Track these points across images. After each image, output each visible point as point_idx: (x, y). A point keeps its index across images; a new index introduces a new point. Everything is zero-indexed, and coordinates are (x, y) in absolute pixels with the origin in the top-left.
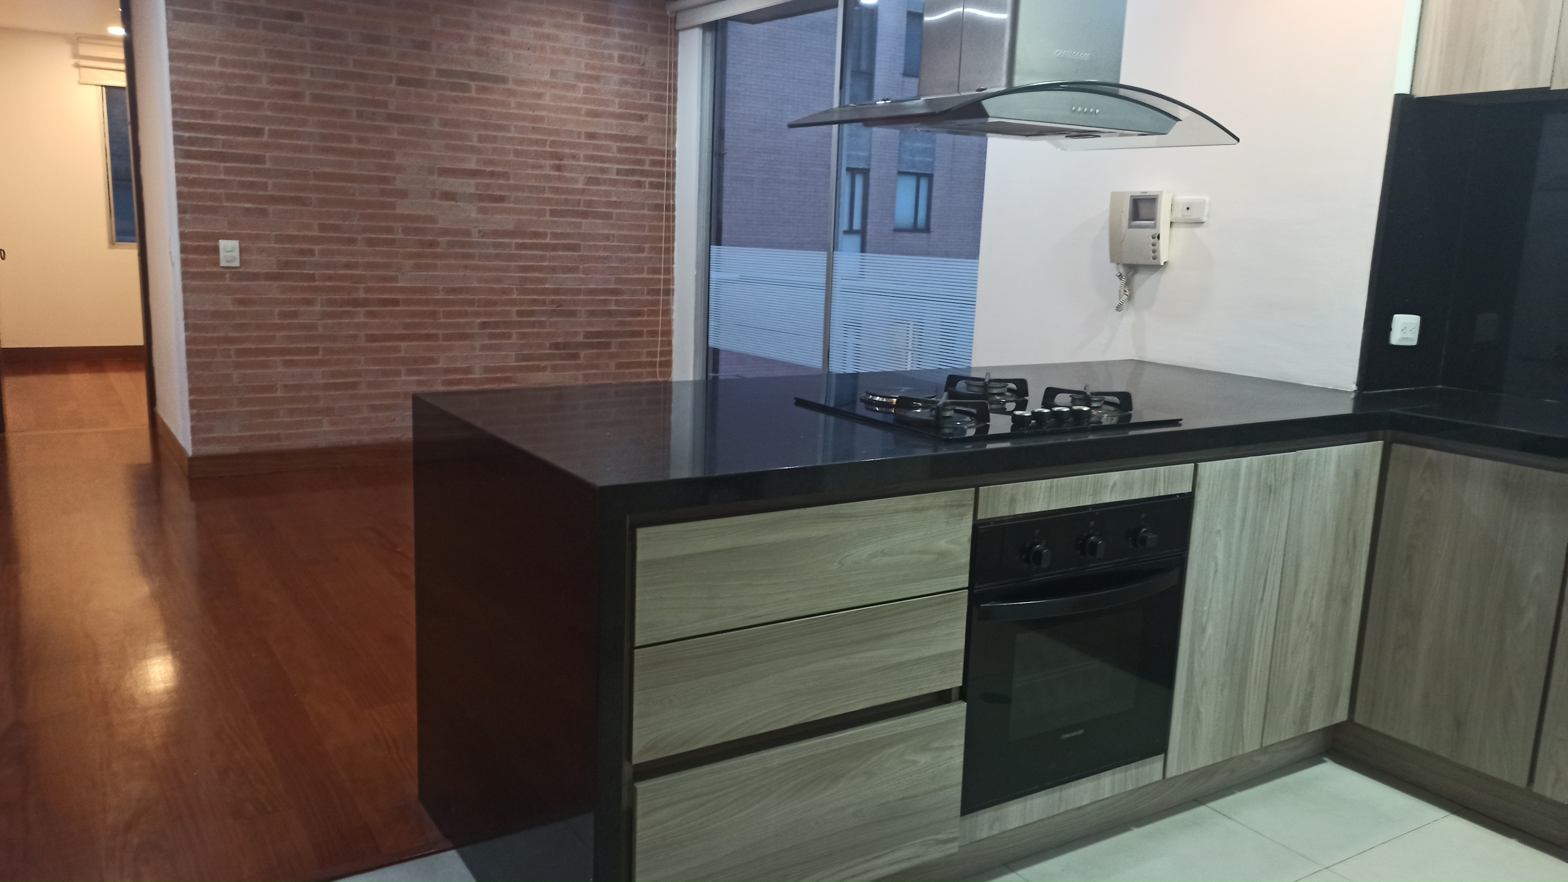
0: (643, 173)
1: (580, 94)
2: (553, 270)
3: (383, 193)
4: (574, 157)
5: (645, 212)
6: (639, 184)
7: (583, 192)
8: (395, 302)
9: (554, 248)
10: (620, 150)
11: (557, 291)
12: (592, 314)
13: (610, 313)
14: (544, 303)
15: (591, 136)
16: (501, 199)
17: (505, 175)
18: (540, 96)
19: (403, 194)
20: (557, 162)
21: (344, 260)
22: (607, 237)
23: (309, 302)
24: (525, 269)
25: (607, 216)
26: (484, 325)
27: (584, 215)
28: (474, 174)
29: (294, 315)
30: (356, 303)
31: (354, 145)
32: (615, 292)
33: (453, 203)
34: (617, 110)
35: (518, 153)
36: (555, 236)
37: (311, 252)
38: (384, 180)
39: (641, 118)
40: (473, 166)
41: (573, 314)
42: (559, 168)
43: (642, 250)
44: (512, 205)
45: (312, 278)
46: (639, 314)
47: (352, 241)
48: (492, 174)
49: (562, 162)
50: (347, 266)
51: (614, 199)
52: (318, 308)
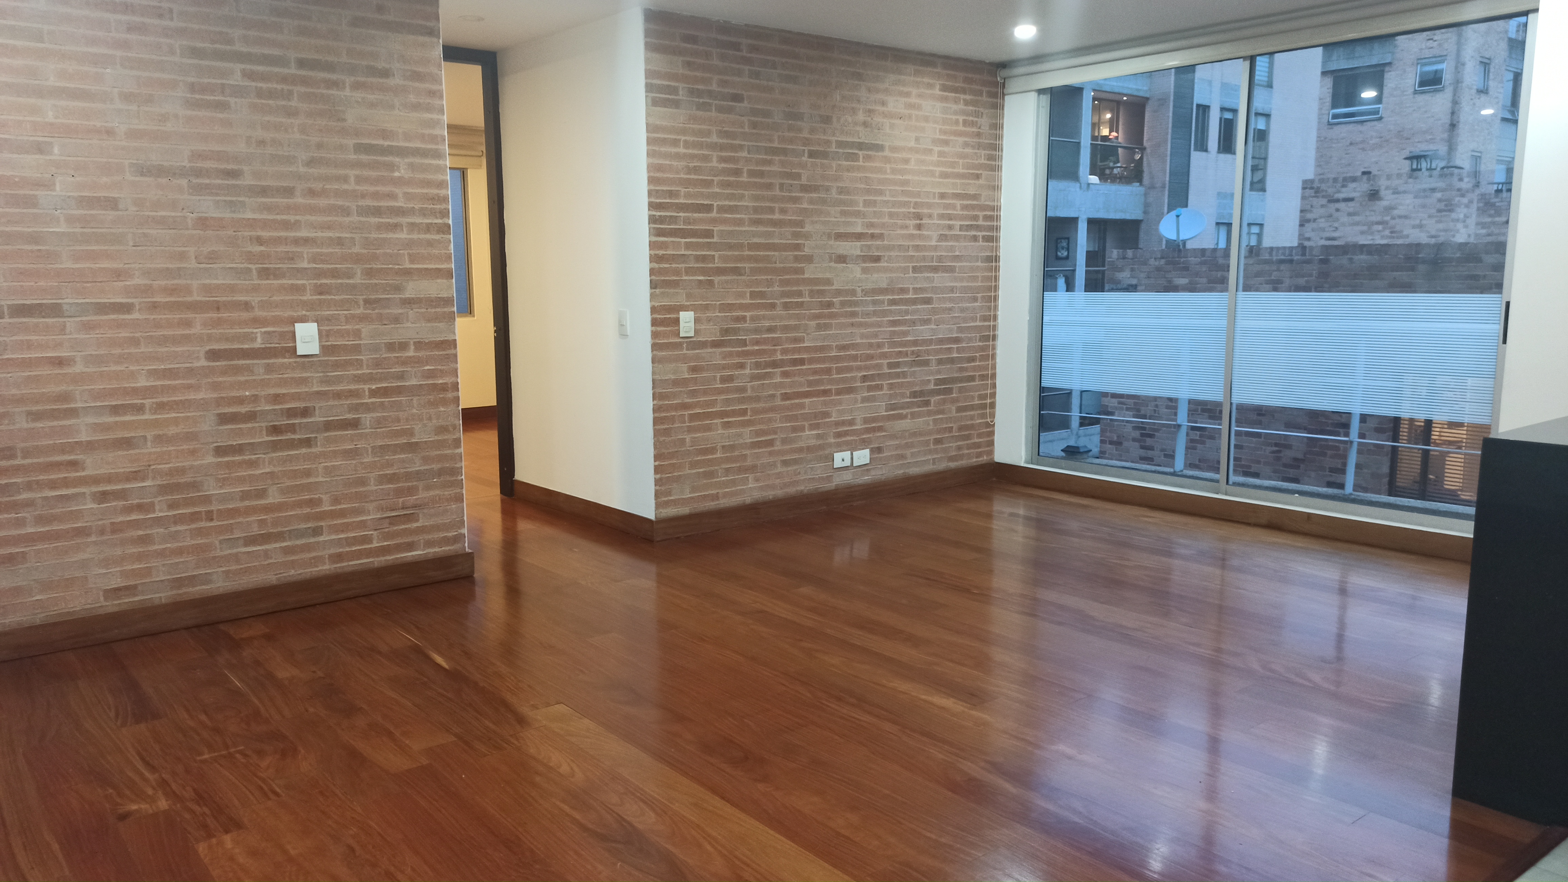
0: (978, 228)
1: (935, 158)
2: (913, 323)
3: (797, 259)
4: (930, 216)
5: (979, 264)
6: (975, 238)
7: (935, 248)
8: (802, 362)
9: (914, 302)
10: (965, 207)
11: (915, 343)
12: (940, 362)
13: (952, 361)
14: (906, 354)
15: (943, 196)
16: (878, 259)
17: (881, 236)
18: (906, 161)
19: (809, 259)
20: (918, 222)
21: (767, 324)
22: (952, 290)
23: (742, 366)
24: (894, 323)
25: (951, 269)
26: (865, 378)
27: (935, 269)
28: (859, 236)
29: (730, 379)
30: (774, 364)
31: (777, 216)
32: (957, 340)
33: (845, 265)
34: (961, 171)
35: (891, 215)
36: (916, 290)
37: (744, 318)
38: (797, 247)
39: (978, 177)
40: (859, 229)
41: (926, 363)
42: (919, 227)
43: (975, 299)
44: (885, 264)
45: (744, 343)
46: (973, 359)
47: (773, 306)
48: (873, 236)
49: (921, 222)
50: (770, 330)
51: (957, 253)
52: (747, 371)
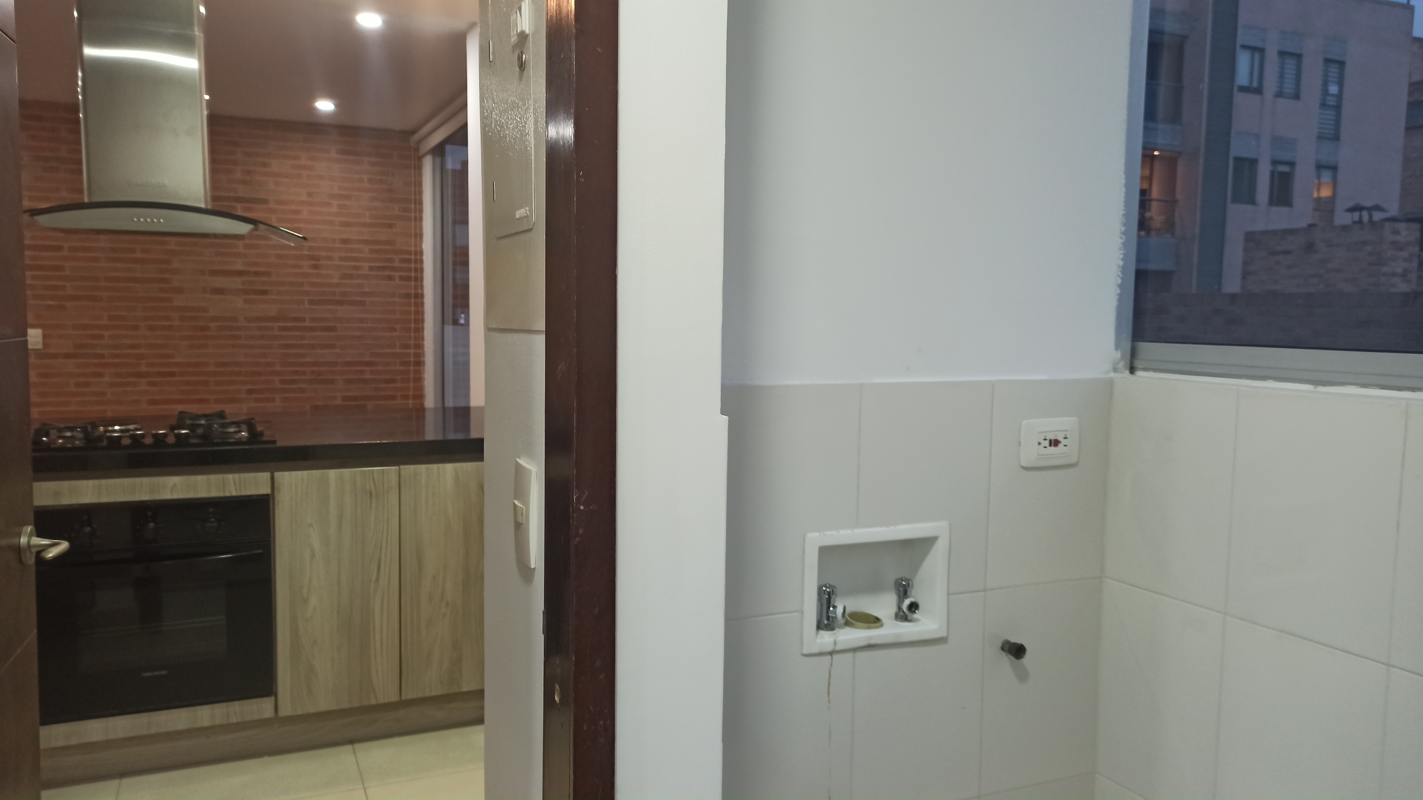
0: (393, 269)
1: (334, 210)
2: (312, 347)
3: (162, 290)
4: (329, 258)
5: (397, 299)
6: (390, 278)
7: (338, 285)
8: (172, 374)
9: (312, 329)
10: (372, 251)
11: (315, 364)
12: (348, 381)
13: (365, 381)
14: (304, 373)
15: (345, 241)
16: (264, 292)
17: (268, 274)
18: (298, 212)
19: (179, 291)
20: (314, 262)
21: (129, 342)
22: (361, 320)
23: (100, 375)
24: (286, 346)
25: (362, 303)
26: (250, 392)
27: (340, 303)
28: (240, 273)
29: (87, 385)
30: (139, 375)
31: (138, 255)
32: (369, 364)
33: (222, 296)
34: (368, 221)
35: (279, 256)
36: (313, 320)
37: (101, 337)
38: (163, 280)
39: (390, 226)
40: (239, 267)
41: (332, 382)
42: (315, 267)
43: (395, 330)
44: (274, 297)
45: (102, 356)
46: (393, 381)
47: (136, 328)
48: (256, 273)
49: (319, 263)
50: (132, 347)
51: (367, 290)
52: (106, 379)
